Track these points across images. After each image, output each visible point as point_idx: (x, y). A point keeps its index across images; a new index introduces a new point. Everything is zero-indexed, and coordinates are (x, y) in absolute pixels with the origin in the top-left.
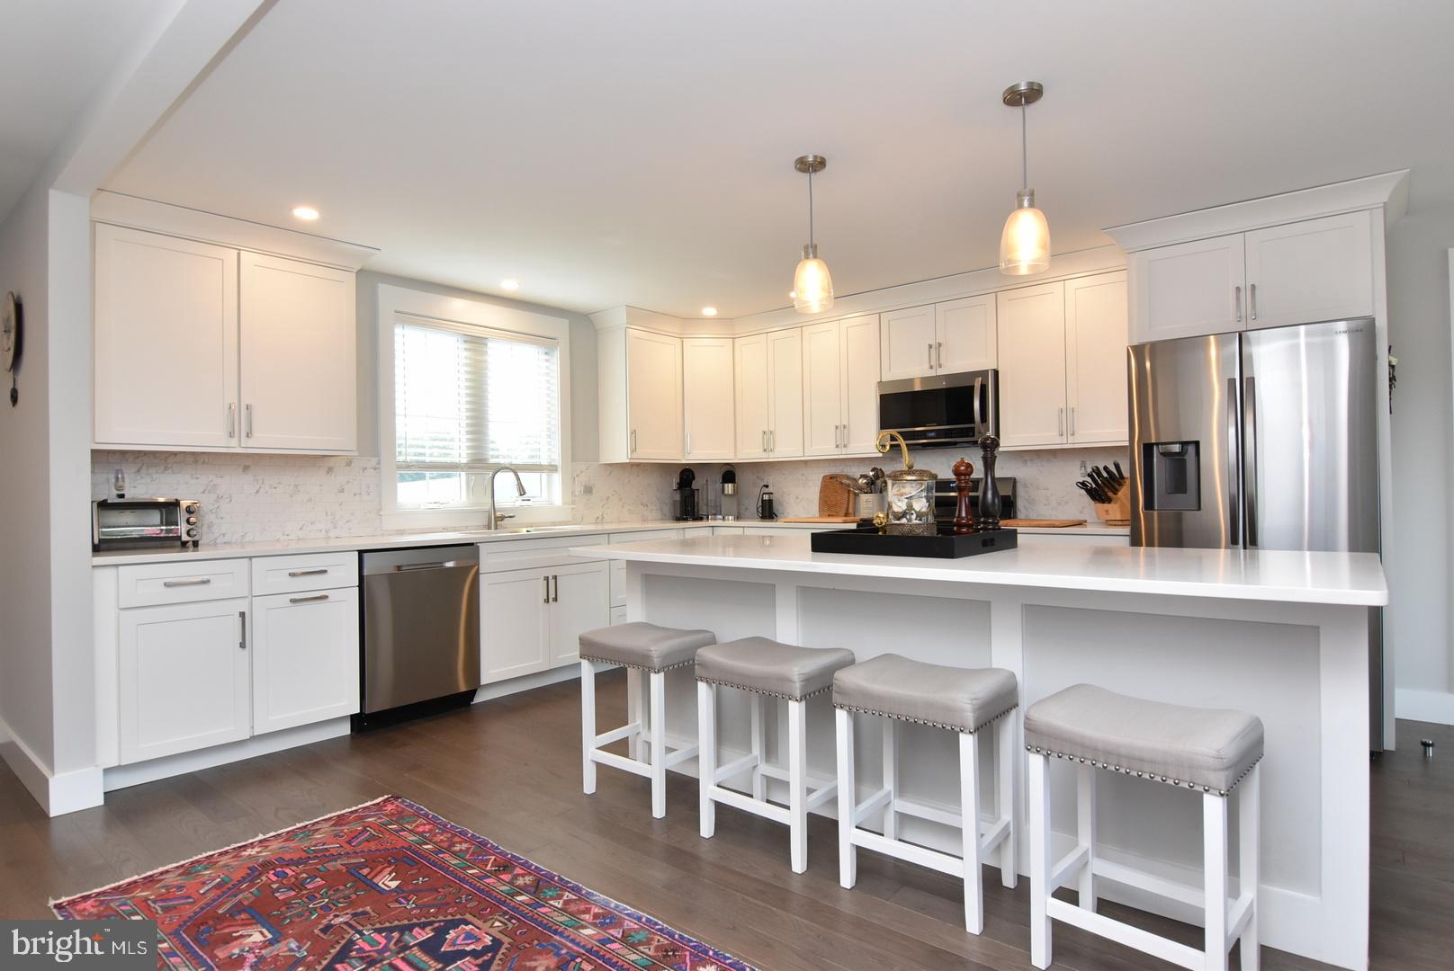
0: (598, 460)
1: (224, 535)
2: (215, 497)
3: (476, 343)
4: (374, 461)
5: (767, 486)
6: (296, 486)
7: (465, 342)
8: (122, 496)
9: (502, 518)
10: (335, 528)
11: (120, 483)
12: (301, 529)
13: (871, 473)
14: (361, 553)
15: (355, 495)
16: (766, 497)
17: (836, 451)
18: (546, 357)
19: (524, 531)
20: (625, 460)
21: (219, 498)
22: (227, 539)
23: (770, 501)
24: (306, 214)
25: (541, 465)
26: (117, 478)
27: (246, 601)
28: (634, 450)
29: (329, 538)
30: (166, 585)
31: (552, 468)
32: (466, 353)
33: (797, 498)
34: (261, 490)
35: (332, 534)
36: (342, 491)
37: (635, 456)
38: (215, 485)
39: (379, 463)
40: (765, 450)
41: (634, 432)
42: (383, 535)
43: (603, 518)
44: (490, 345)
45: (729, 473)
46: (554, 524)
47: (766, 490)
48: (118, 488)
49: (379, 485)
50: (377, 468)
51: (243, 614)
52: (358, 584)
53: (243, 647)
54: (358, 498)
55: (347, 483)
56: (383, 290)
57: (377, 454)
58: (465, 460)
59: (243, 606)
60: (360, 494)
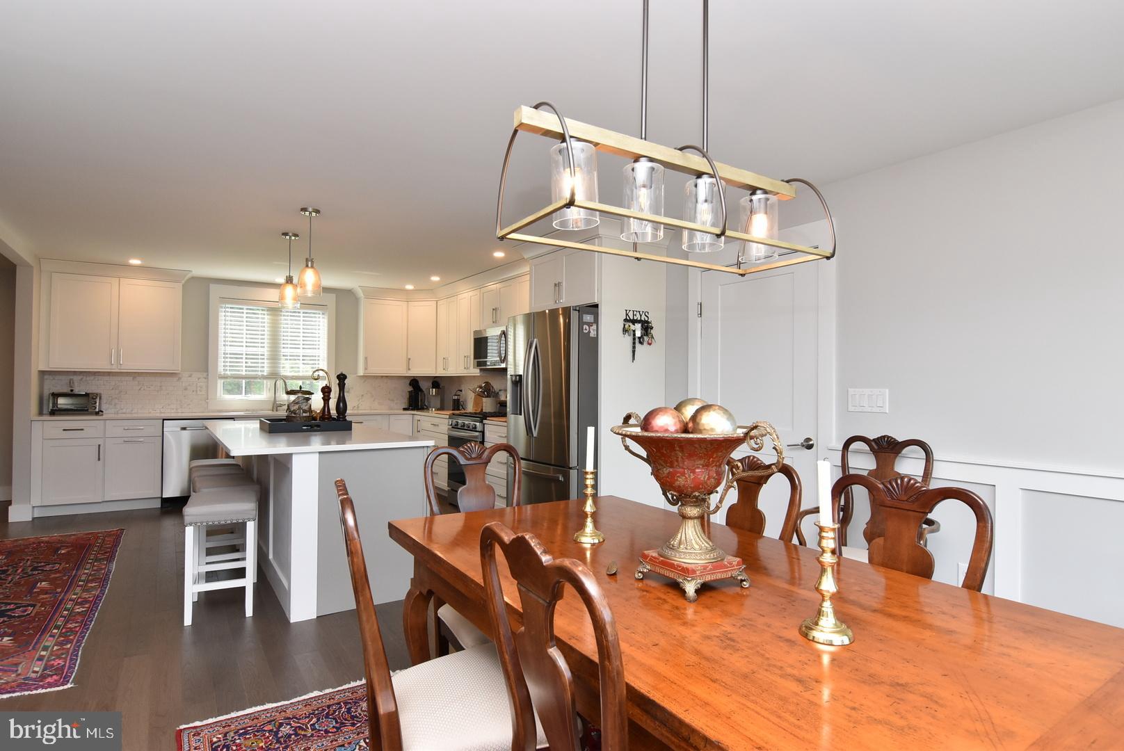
0: (356, 374)
3: (275, 311)
4: (205, 374)
5: (461, 391)
7: (267, 312)
8: (72, 391)
9: (281, 405)
10: (181, 408)
14: (164, 420)
15: (193, 391)
16: (455, 398)
17: (465, 371)
18: (323, 316)
20: (362, 375)
21: (120, 392)
22: (124, 411)
23: (458, 400)
24: (135, 262)
26: (70, 383)
27: (102, 440)
28: (366, 369)
29: (177, 412)
30: (63, 430)
32: (269, 317)
35: (179, 411)
36: (186, 389)
37: (367, 371)
39: (208, 375)
40: (444, 369)
41: (366, 358)
42: (209, 412)
43: (358, 407)
44: (283, 311)
45: (436, 382)
47: (459, 393)
48: (71, 387)
49: (207, 387)
50: (207, 378)
51: (99, 446)
52: (161, 435)
53: (99, 459)
54: (195, 392)
55: (189, 385)
56: (213, 287)
57: (207, 371)
58: (265, 374)
59: (100, 442)
60: (197, 391)
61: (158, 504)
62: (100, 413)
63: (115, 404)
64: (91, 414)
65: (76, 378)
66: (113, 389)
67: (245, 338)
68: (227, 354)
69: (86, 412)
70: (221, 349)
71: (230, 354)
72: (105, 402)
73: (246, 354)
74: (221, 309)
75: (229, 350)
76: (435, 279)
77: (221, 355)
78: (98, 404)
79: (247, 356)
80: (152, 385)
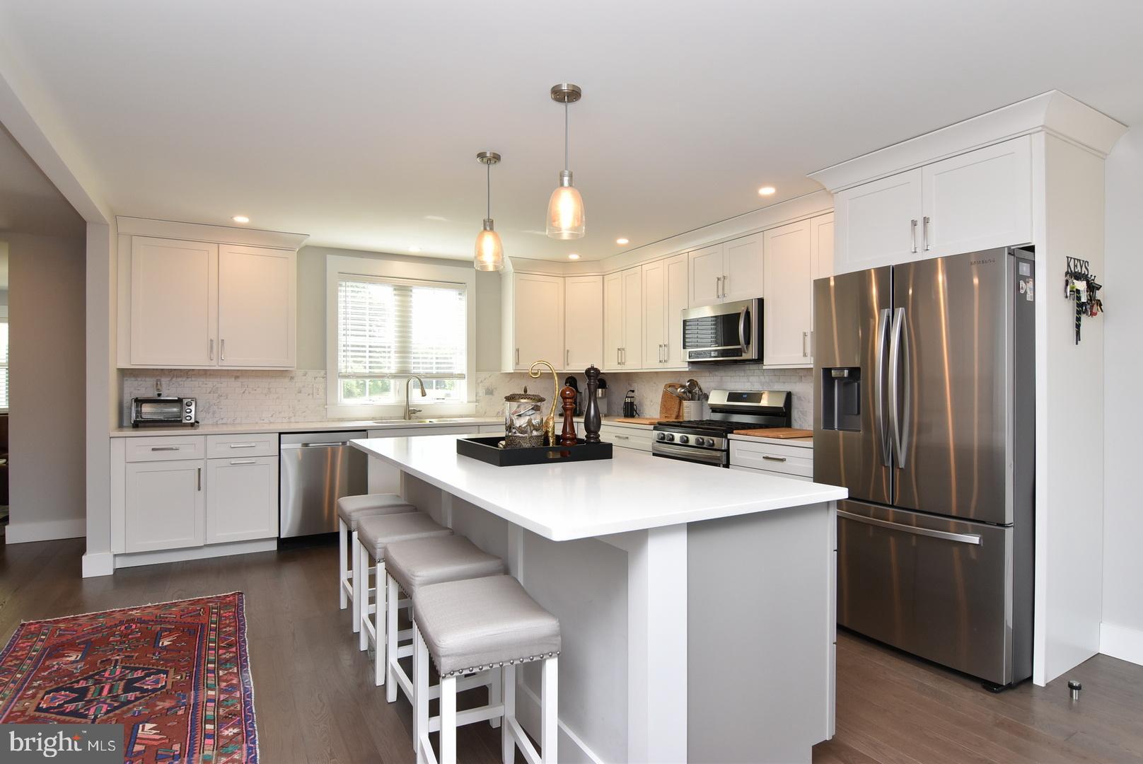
0: (500, 370)
1: (222, 419)
2: (217, 395)
3: (403, 290)
4: (322, 373)
5: (633, 391)
6: (269, 389)
7: (395, 289)
8: (159, 395)
9: (414, 411)
10: (295, 416)
11: (159, 387)
12: (272, 416)
13: (688, 384)
14: (280, 434)
15: (309, 395)
16: (628, 400)
17: (659, 366)
18: (459, 297)
19: (427, 421)
20: (512, 370)
21: (220, 396)
22: (224, 421)
23: (632, 404)
24: (241, 220)
25: (452, 374)
26: (157, 384)
27: (202, 462)
28: (517, 364)
29: (291, 422)
30: (153, 449)
31: (461, 376)
32: (397, 298)
33: (651, 401)
34: (246, 392)
35: (293, 420)
36: (300, 392)
37: (519, 367)
38: (217, 388)
39: (326, 374)
40: (619, 363)
41: (518, 350)
42: (328, 421)
44: (414, 290)
45: (601, 381)
46: (461, 416)
47: (631, 394)
48: (158, 390)
49: (326, 389)
50: (325, 377)
51: (199, 469)
52: (278, 454)
53: (199, 489)
54: (311, 396)
55: (304, 386)
56: (331, 260)
57: (324, 367)
58: (393, 372)
59: (200, 465)
60: (313, 394)
61: (273, 546)
62: (196, 424)
63: (214, 413)
64: (186, 425)
65: (165, 381)
66: (210, 393)
67: (367, 325)
68: (348, 346)
69: (179, 424)
70: (342, 340)
71: (353, 346)
72: (201, 409)
73: (370, 347)
74: (340, 288)
75: (352, 340)
76: (622, 241)
77: (341, 348)
78: (193, 412)
79: (372, 349)
80: (258, 387)
